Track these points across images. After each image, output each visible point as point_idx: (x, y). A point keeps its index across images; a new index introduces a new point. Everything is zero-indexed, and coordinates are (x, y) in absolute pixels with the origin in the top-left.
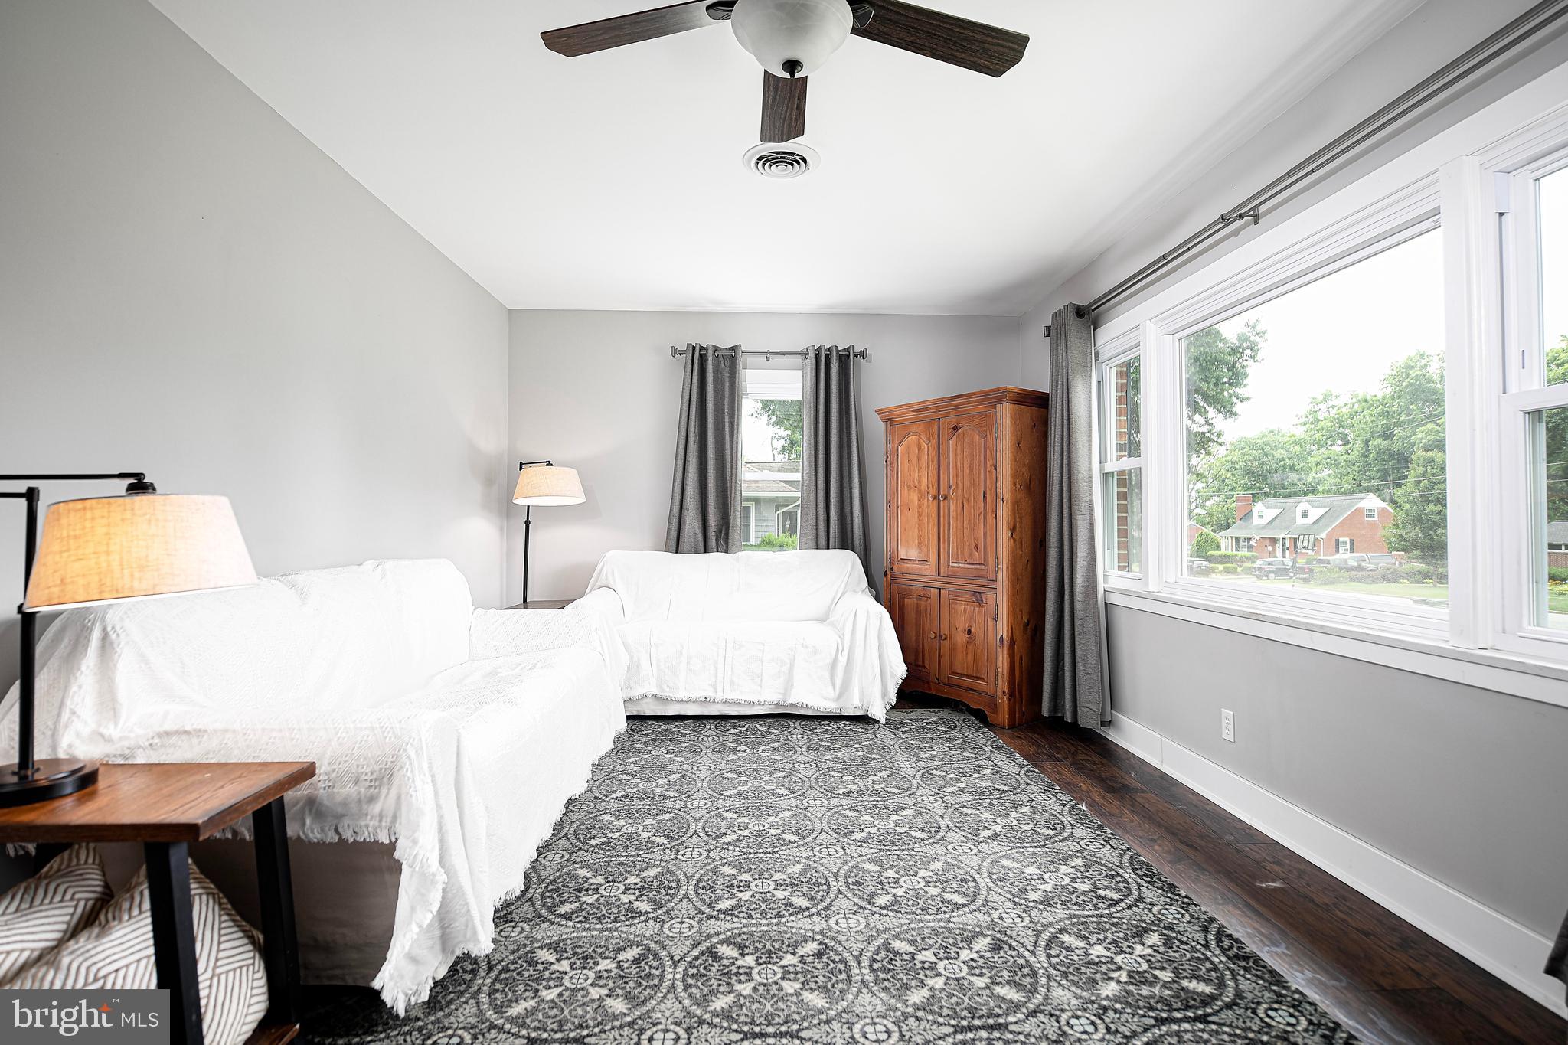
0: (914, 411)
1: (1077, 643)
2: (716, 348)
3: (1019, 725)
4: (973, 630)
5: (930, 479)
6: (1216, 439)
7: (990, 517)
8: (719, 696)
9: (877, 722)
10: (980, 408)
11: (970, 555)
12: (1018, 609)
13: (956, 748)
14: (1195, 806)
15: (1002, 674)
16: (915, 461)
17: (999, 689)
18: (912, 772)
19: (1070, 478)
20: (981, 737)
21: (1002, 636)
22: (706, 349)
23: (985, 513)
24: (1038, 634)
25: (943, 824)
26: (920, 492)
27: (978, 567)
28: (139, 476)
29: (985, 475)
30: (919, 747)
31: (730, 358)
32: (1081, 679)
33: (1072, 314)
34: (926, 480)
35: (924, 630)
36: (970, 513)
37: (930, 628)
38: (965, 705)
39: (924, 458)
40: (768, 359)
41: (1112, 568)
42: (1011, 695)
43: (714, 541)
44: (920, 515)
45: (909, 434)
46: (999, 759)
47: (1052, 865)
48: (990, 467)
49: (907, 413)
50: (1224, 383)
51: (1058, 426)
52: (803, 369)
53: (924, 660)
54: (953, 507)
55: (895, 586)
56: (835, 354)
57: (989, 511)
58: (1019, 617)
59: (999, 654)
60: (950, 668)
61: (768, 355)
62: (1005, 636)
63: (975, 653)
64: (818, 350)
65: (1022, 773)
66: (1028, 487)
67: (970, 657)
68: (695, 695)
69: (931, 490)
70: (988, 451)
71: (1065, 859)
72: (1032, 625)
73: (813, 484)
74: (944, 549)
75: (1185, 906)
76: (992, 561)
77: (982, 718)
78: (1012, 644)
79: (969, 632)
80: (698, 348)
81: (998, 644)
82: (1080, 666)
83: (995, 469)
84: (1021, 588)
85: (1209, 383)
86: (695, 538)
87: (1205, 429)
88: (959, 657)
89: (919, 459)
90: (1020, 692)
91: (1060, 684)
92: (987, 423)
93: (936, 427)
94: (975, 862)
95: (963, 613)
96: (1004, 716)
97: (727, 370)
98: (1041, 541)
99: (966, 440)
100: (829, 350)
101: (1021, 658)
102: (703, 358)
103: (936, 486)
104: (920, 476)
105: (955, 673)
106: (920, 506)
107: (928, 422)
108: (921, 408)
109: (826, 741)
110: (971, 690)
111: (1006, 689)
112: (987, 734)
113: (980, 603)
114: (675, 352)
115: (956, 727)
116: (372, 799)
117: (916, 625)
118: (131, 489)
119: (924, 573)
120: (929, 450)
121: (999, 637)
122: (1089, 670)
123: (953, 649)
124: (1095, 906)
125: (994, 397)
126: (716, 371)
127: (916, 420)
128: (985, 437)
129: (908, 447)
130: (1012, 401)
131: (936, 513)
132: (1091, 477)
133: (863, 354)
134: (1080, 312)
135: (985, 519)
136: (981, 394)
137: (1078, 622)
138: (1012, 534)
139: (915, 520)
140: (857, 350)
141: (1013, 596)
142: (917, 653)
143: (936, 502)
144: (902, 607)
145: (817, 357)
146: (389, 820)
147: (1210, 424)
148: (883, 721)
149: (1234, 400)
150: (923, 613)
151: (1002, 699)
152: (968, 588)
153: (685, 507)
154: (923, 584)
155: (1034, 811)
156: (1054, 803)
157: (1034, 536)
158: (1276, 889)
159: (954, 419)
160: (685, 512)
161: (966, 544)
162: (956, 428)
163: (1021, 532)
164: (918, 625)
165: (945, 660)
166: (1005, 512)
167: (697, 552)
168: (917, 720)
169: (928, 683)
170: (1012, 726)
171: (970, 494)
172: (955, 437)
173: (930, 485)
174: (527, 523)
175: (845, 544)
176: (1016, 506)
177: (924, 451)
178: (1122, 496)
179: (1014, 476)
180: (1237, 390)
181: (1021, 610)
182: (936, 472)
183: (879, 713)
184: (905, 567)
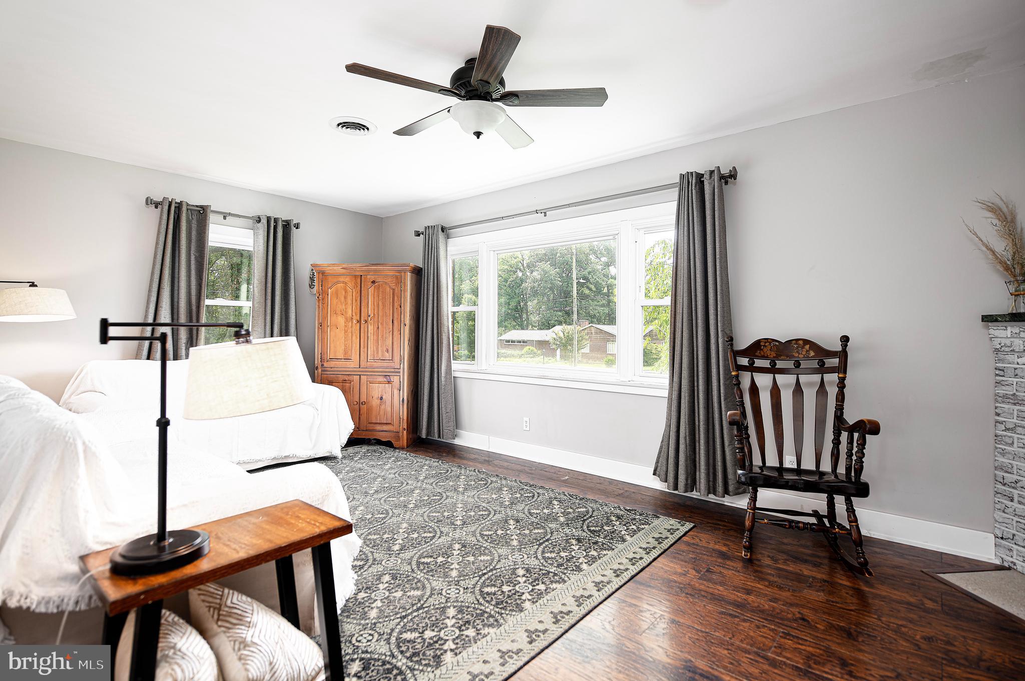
0: (342, 269)
2: (188, 205)
3: (411, 444)
4: (384, 397)
5: (354, 311)
7: (396, 334)
9: (335, 458)
10: (392, 272)
11: (382, 355)
15: (403, 420)
16: (343, 299)
17: (402, 428)
21: (403, 399)
22: (181, 204)
23: (393, 332)
26: (346, 319)
27: (387, 362)
29: (393, 310)
31: (201, 214)
32: (444, 416)
34: (351, 311)
36: (383, 331)
37: (353, 399)
38: (380, 440)
39: (349, 298)
40: (225, 218)
42: (407, 430)
44: (346, 332)
45: (338, 283)
48: (397, 306)
49: (337, 270)
54: (371, 328)
55: (325, 375)
56: (280, 223)
57: (396, 330)
58: (410, 387)
59: (401, 409)
60: (367, 421)
61: (226, 215)
62: (405, 399)
63: (385, 410)
64: (269, 218)
66: (414, 317)
67: (381, 412)
69: (354, 317)
70: (395, 297)
72: (414, 391)
74: (364, 351)
76: (397, 359)
77: (389, 445)
78: (408, 402)
79: (381, 398)
80: (174, 203)
81: (401, 403)
82: (443, 410)
83: (401, 307)
84: (411, 372)
88: (373, 414)
89: (345, 298)
90: (409, 428)
91: (432, 420)
93: (359, 281)
95: (377, 389)
96: (404, 441)
98: (417, 346)
99: (381, 290)
100: (277, 219)
101: (410, 410)
102: (177, 210)
103: (358, 315)
104: (346, 308)
106: (346, 326)
107: (353, 276)
108: (348, 268)
110: (382, 431)
111: (405, 427)
113: (389, 382)
114: (149, 202)
119: (348, 366)
120: (353, 293)
121: (401, 399)
122: (448, 411)
123: (369, 410)
125: (400, 268)
126: (189, 220)
127: (344, 274)
128: (394, 289)
129: (337, 290)
131: (358, 331)
133: (300, 226)
134: (443, 229)
135: (393, 335)
136: (391, 265)
138: (409, 343)
139: (342, 334)
140: (295, 223)
141: (408, 377)
143: (358, 324)
145: (268, 222)
148: (340, 455)
150: (347, 390)
151: (403, 433)
152: (380, 374)
154: (348, 373)
157: (415, 344)
159: (372, 277)
161: (380, 348)
162: (373, 283)
163: (411, 341)
165: (364, 416)
166: (406, 331)
168: (359, 452)
170: (408, 446)
171: (383, 321)
172: (373, 287)
173: (354, 314)
176: (410, 327)
177: (350, 293)
179: (410, 312)
181: (411, 384)
182: (359, 307)
183: (338, 453)
184: (332, 364)
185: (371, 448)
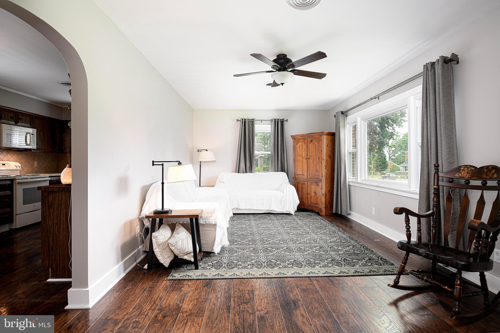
0: (301, 136)
1: (341, 195)
2: (248, 119)
3: (328, 215)
6: (396, 134)
7: (320, 163)
8: (253, 208)
9: (292, 215)
10: (318, 136)
11: (315, 173)
12: (327, 186)
13: (312, 219)
14: (366, 229)
15: (323, 203)
17: (322, 206)
18: (302, 224)
19: (340, 154)
20: (318, 217)
21: (323, 193)
22: (246, 119)
23: (319, 163)
24: (332, 193)
25: (309, 232)
26: (303, 157)
27: (317, 176)
28: (179, 161)
29: (319, 153)
30: (303, 219)
31: (252, 122)
32: (342, 203)
33: (340, 113)
34: (304, 154)
35: (303, 193)
36: (315, 163)
37: (305, 191)
38: (314, 211)
40: (262, 122)
41: (351, 176)
42: (326, 208)
43: (248, 170)
45: (299, 142)
46: (322, 222)
47: (333, 238)
48: (320, 151)
49: (299, 137)
50: (399, 116)
51: (337, 141)
52: (271, 124)
53: (303, 200)
54: (311, 161)
55: (296, 181)
56: (280, 121)
57: (320, 162)
58: (328, 188)
59: (322, 197)
60: (310, 202)
61: (262, 121)
62: (324, 193)
63: (316, 198)
64: (275, 119)
65: (328, 224)
66: (330, 156)
67: (315, 199)
68: (247, 208)
70: (320, 147)
71: (335, 237)
72: (331, 191)
73: (274, 155)
74: (309, 172)
75: (358, 243)
76: (321, 175)
77: (318, 214)
78: (326, 195)
79: (315, 192)
80: (244, 119)
81: (322, 195)
82: (342, 200)
83: (322, 152)
84: (328, 181)
85: (393, 116)
86: (243, 169)
87: (392, 131)
88: (313, 199)
89: (302, 149)
90: (328, 207)
91: (338, 205)
92: (319, 140)
93: (307, 141)
94: (317, 237)
95: (313, 188)
96: (324, 213)
97: (251, 125)
98: (333, 169)
99: (314, 144)
100: (278, 119)
101: (328, 199)
102: (245, 122)
103: (306, 156)
104: (302, 153)
105: (311, 203)
106: (302, 161)
107: (304, 139)
108: (303, 136)
109: (280, 218)
110: (316, 207)
111: (324, 206)
112: (319, 217)
113: (318, 185)
114: (237, 120)
115: (312, 216)
116: (211, 216)
117: (301, 191)
118: (179, 164)
119: (303, 178)
120: (305, 146)
122: (344, 201)
123: (311, 197)
124: (340, 243)
125: (321, 134)
126: (249, 125)
127: (301, 139)
128: (319, 144)
129: (299, 145)
130: (326, 135)
131: (307, 162)
132: (345, 154)
133: (287, 121)
134: (342, 113)
135: (319, 164)
136: (318, 133)
137: (342, 190)
138: (326, 168)
139: (301, 164)
140: (285, 119)
141: (326, 183)
142: (302, 198)
143: (306, 160)
144: (298, 187)
145: (275, 121)
146: (214, 220)
147: (394, 129)
148: (294, 214)
149: (402, 121)
150: (303, 188)
151: (323, 209)
152: (315, 182)
153: (240, 161)
154: (303, 181)
155: (330, 230)
156: (334, 229)
157: (331, 168)
158: (378, 241)
159: (311, 139)
160: (240, 162)
161: (314, 170)
162: (311, 141)
163: (328, 167)
164: (302, 191)
165: (309, 200)
166: (324, 163)
167: (244, 173)
168: (302, 214)
169: (305, 206)
170: (326, 215)
171: (315, 158)
172: (311, 143)
174: (200, 166)
175: (283, 170)
176: (327, 160)
177: (303, 147)
178: (353, 158)
179: (326, 153)
180: (403, 118)
181: (328, 187)
182: (306, 152)
183: (293, 213)
184: (298, 176)
185: (309, 213)
